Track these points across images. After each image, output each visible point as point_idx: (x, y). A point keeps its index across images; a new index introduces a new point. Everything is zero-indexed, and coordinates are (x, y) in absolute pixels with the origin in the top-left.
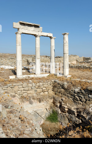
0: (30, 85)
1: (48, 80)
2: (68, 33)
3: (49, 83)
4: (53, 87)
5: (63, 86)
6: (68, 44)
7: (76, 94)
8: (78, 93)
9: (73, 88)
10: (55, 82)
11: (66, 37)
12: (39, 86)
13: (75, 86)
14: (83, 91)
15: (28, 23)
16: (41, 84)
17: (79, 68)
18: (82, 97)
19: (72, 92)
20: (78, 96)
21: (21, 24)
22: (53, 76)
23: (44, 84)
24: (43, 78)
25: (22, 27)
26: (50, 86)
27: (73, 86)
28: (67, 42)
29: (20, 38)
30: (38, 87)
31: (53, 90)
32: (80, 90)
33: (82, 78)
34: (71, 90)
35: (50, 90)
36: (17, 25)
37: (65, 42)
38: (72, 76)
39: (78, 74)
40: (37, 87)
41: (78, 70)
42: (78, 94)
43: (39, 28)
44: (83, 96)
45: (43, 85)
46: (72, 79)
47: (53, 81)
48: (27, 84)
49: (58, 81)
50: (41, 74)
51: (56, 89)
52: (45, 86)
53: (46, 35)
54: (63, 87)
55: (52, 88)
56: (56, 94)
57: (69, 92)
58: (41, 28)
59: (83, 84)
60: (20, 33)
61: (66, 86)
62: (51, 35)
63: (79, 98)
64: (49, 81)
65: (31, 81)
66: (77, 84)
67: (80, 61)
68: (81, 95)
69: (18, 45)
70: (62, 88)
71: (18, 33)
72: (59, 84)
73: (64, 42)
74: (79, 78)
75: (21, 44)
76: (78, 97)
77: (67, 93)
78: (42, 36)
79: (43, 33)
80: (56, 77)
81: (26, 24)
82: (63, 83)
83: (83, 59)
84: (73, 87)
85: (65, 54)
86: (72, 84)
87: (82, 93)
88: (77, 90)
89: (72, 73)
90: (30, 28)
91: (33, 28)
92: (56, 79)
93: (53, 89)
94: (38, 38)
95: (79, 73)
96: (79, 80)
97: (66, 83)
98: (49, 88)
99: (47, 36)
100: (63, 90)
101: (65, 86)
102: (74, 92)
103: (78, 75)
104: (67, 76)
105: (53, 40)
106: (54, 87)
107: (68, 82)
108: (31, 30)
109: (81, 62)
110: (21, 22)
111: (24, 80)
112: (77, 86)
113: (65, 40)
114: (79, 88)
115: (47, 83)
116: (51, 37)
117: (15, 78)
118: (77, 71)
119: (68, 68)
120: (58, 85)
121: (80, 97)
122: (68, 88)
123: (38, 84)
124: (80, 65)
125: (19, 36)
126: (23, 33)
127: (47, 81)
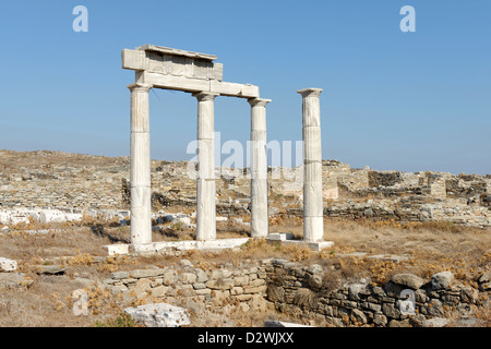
0: (190, 277)
1: (248, 261)
2: (318, 90)
3: (254, 269)
4: (269, 284)
5: (307, 277)
6: (319, 128)
7: (354, 304)
8: (363, 296)
9: (343, 284)
10: (276, 265)
11: (313, 103)
12: (219, 281)
13: (351, 275)
14: (379, 290)
15: (175, 51)
16: (226, 272)
17: (356, 215)
18: (374, 312)
19: (340, 295)
20: (363, 309)
21: (151, 54)
22: (264, 245)
23: (238, 272)
24: (227, 253)
25: (154, 63)
26: (258, 281)
27: (345, 275)
28: (315, 120)
29: (147, 105)
30: (217, 284)
31: (267, 298)
32: (370, 287)
33: (373, 250)
34: (336, 291)
35: (256, 297)
36: (135, 58)
37: (308, 120)
38: (336, 244)
39: (358, 238)
40: (211, 283)
41: (352, 223)
42: (361, 302)
43: (212, 65)
44: (378, 308)
45: (234, 276)
46: (336, 254)
47: (267, 261)
48: (179, 273)
49: (286, 262)
50: (217, 238)
51: (279, 292)
52: (239, 280)
53: (236, 93)
54: (307, 281)
55: (264, 288)
56: (279, 310)
57: (330, 299)
58: (218, 66)
59: (377, 269)
60: (145, 85)
61: (318, 279)
62: (253, 91)
63: (367, 315)
64: (252, 263)
65: (186, 262)
66: (356, 269)
67: (354, 188)
68: (371, 305)
69: (138, 128)
70: (303, 287)
71: (139, 86)
72: (290, 271)
73: (303, 121)
74: (362, 248)
75: (147, 127)
76: (361, 313)
77: (323, 302)
78: (221, 95)
79: (224, 83)
80: (278, 249)
81: (169, 54)
82: (306, 268)
83: (367, 180)
84: (344, 280)
85: (310, 162)
86: (340, 271)
87: (376, 296)
88: (357, 288)
89: (333, 235)
90: (180, 68)
91: (190, 69)
92: (278, 254)
93: (267, 292)
94: (207, 105)
95: (360, 233)
96: (362, 255)
97: (316, 268)
98: (254, 290)
99: (240, 96)
100: (306, 291)
101: (315, 276)
102: (350, 297)
103: (356, 241)
104: (317, 245)
105: (260, 111)
106: (273, 283)
107: (325, 265)
108: (185, 76)
109: (358, 194)
110: (150, 48)
111: (160, 259)
112: (356, 275)
113: (309, 114)
114: (364, 280)
115: (246, 271)
116: (252, 101)
117: (127, 252)
118: (352, 228)
119: (321, 214)
120: (288, 277)
121: (369, 309)
122: (328, 284)
123: (216, 274)
124: (358, 206)
125: (142, 98)
126: (155, 87)
127: (244, 263)
